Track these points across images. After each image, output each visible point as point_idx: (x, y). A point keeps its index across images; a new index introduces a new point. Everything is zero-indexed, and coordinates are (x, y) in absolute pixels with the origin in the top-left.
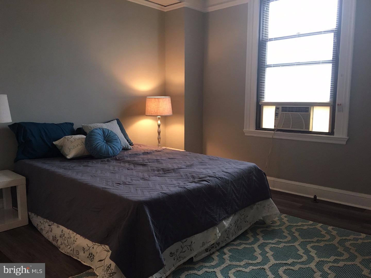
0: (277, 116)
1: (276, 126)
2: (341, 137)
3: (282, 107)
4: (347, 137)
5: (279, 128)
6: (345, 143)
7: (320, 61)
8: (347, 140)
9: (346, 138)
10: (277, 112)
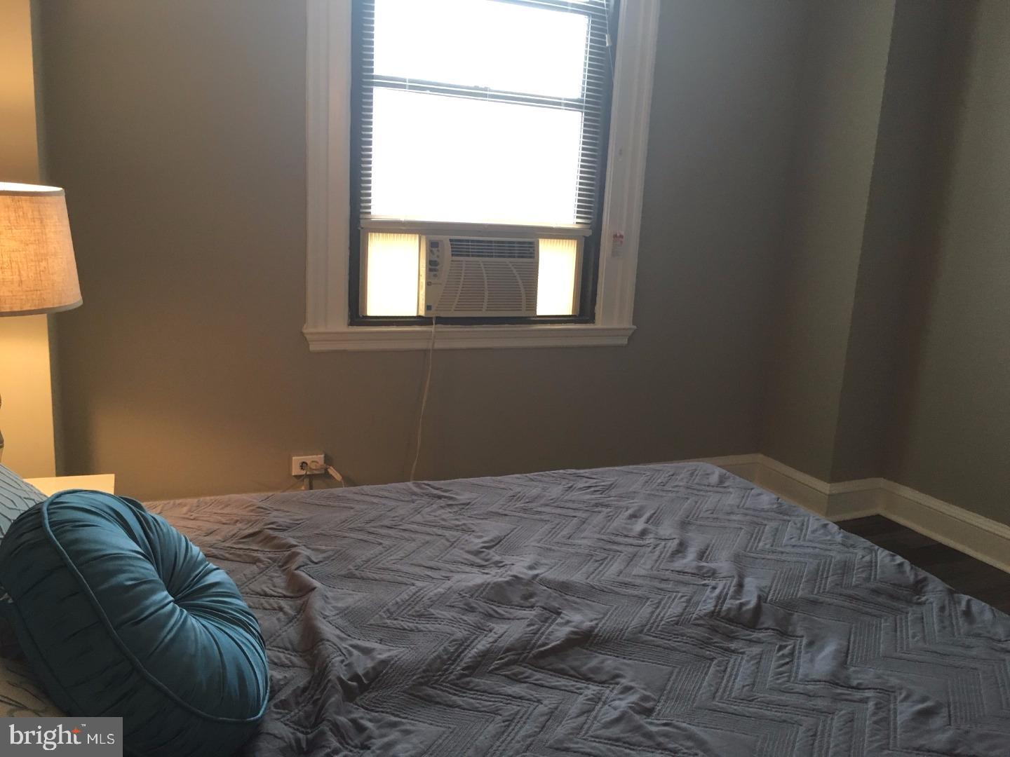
0: (435, 270)
1: (433, 309)
2: (615, 325)
3: (451, 240)
4: (634, 324)
5: (443, 314)
6: (625, 341)
7: (560, 99)
8: (631, 332)
9: (630, 329)
10: (434, 258)
